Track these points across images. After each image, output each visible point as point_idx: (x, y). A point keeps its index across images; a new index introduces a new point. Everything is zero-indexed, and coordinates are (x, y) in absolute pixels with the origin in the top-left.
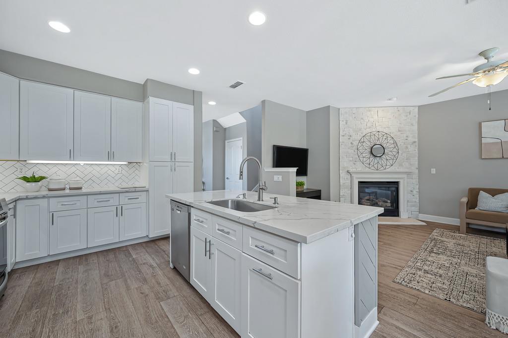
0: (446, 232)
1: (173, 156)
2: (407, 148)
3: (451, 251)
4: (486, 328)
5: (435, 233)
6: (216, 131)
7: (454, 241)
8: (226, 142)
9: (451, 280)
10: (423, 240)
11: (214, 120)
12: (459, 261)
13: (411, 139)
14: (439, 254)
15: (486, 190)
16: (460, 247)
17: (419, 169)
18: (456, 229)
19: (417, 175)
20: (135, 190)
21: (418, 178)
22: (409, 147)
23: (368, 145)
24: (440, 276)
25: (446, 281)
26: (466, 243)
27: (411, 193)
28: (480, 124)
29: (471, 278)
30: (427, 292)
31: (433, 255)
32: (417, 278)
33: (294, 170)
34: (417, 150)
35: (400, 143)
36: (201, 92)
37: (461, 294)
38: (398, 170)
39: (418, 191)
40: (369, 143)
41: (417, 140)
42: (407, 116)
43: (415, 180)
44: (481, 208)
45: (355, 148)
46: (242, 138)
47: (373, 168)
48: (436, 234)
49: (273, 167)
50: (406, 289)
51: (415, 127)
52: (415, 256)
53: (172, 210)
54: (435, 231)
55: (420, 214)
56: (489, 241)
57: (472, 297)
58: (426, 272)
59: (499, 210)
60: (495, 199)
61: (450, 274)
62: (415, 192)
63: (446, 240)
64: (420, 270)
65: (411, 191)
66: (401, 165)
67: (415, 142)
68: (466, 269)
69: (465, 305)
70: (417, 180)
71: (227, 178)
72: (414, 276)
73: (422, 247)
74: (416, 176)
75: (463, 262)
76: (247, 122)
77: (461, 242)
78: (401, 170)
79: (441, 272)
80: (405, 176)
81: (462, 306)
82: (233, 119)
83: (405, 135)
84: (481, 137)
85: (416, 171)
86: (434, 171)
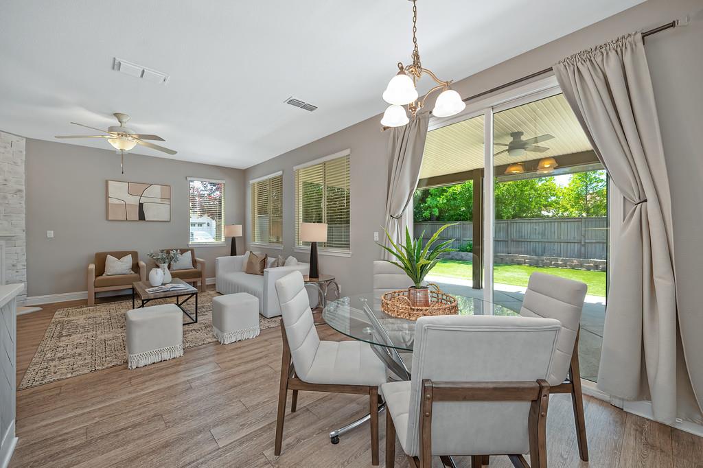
0: (71, 310)
3: (83, 327)
4: (129, 371)
5: (58, 315)
7: (84, 316)
9: (92, 353)
10: (46, 328)
12: (95, 333)
13: (12, 186)
14: (70, 335)
15: (112, 254)
16: (91, 320)
17: (28, 231)
18: (84, 303)
19: (25, 241)
21: (25, 244)
22: (9, 196)
24: (80, 354)
25: (86, 356)
26: (98, 314)
27: (13, 268)
28: (107, 182)
29: (109, 343)
30: (69, 375)
31: (63, 338)
32: (52, 369)
34: (23, 202)
37: (104, 359)
39: (25, 263)
41: (23, 188)
42: (6, 149)
43: (20, 248)
44: (109, 274)
48: (60, 316)
50: (41, 387)
51: (21, 169)
52: (39, 350)
54: (57, 313)
55: (28, 298)
56: (117, 305)
57: (114, 357)
58: (60, 359)
59: (124, 272)
60: (122, 262)
61: (89, 348)
62: (19, 266)
63: (74, 318)
64: (52, 360)
65: (13, 266)
67: (20, 191)
68: (103, 337)
69: (109, 365)
70: (24, 248)
72: (47, 370)
73: (46, 335)
74: (21, 241)
75: (99, 332)
77: (91, 315)
79: (78, 351)
81: (108, 368)
84: (107, 197)
85: (24, 235)
86: (51, 234)
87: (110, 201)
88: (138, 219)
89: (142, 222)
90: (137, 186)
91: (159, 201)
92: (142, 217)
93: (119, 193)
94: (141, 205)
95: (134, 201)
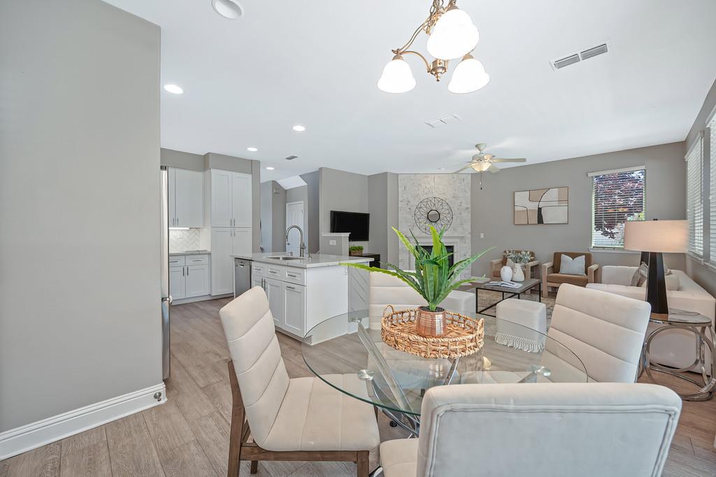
1: (233, 222)
2: (460, 213)
6: (276, 193)
8: (287, 204)
11: (273, 181)
13: (464, 206)
17: (472, 233)
20: (199, 253)
22: (462, 212)
23: (424, 210)
28: (514, 193)
33: (347, 235)
34: (470, 215)
35: (455, 209)
36: (259, 162)
38: (452, 235)
40: (425, 209)
41: (469, 206)
42: (461, 183)
43: (468, 244)
45: (413, 213)
46: (302, 202)
47: (429, 233)
49: (331, 232)
51: (469, 194)
53: (236, 266)
65: (464, 255)
66: (455, 230)
67: (468, 208)
70: (470, 244)
71: (289, 244)
74: (469, 241)
76: (308, 185)
78: (456, 235)
80: (458, 240)
82: (293, 182)
83: (459, 201)
84: (514, 206)
85: (469, 236)
86: (482, 236)
87: (517, 208)
88: (537, 223)
89: (541, 226)
90: (537, 193)
91: (556, 203)
92: (540, 220)
93: (523, 201)
94: (540, 210)
95: (533, 206)
